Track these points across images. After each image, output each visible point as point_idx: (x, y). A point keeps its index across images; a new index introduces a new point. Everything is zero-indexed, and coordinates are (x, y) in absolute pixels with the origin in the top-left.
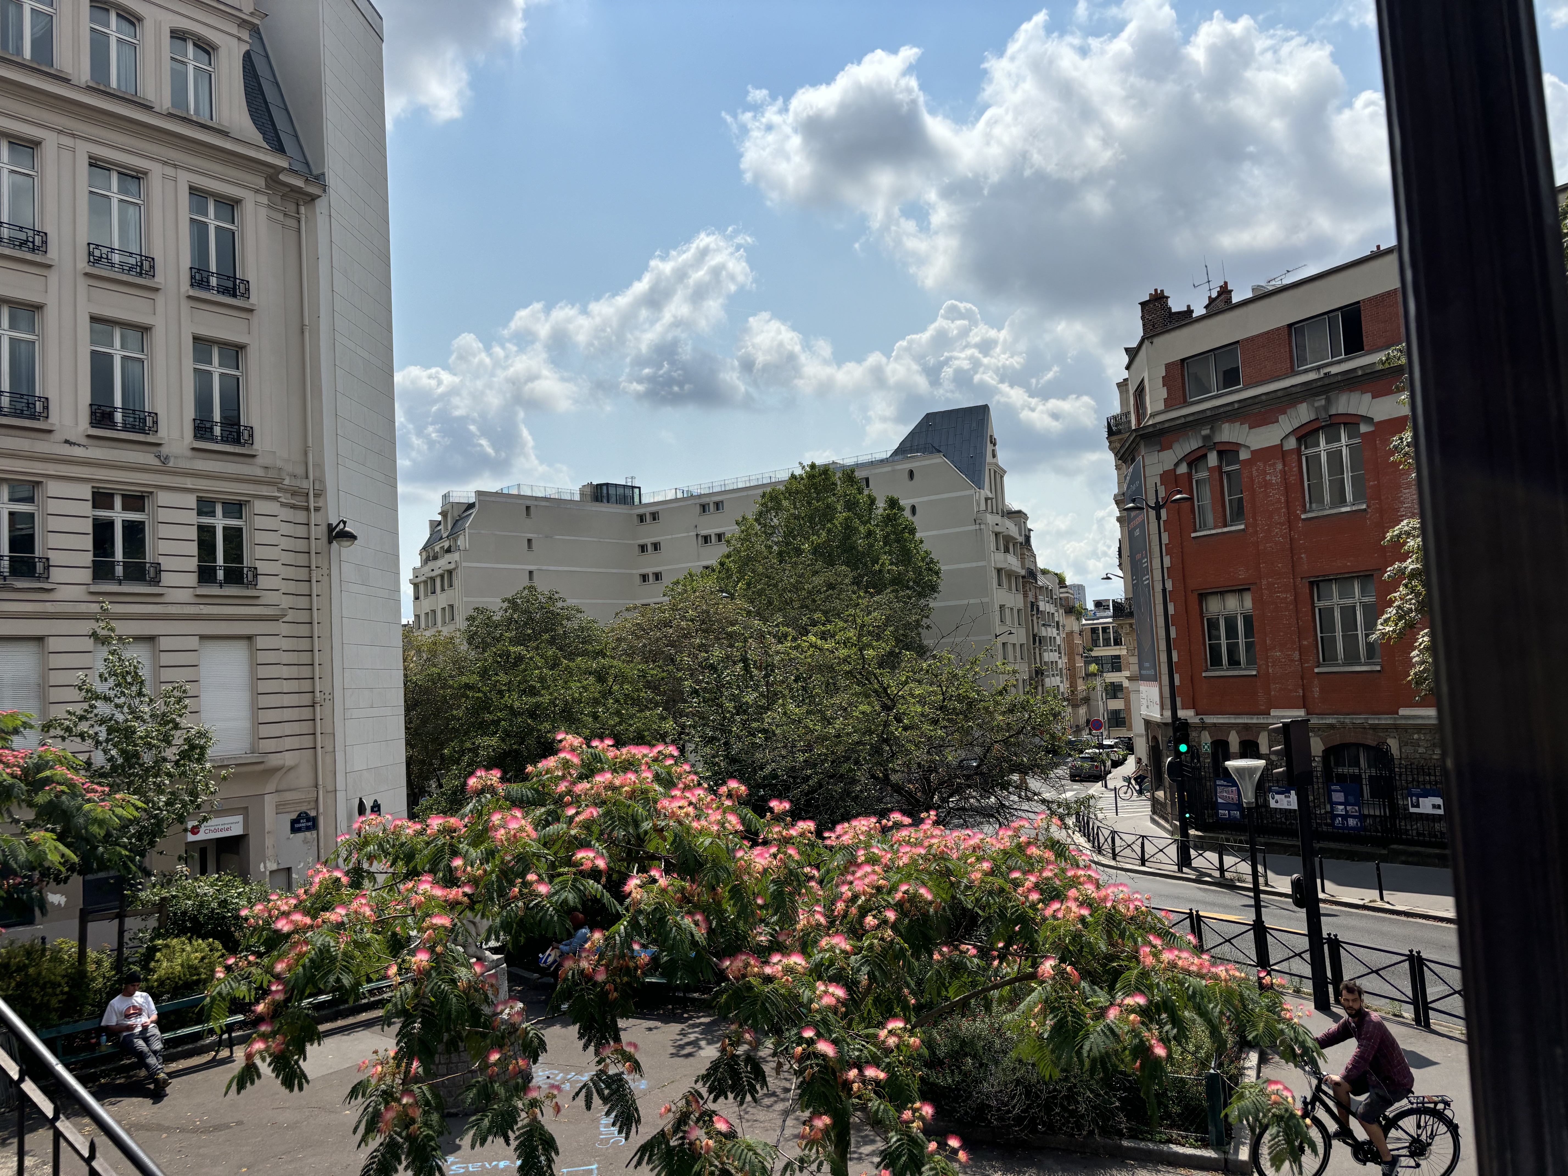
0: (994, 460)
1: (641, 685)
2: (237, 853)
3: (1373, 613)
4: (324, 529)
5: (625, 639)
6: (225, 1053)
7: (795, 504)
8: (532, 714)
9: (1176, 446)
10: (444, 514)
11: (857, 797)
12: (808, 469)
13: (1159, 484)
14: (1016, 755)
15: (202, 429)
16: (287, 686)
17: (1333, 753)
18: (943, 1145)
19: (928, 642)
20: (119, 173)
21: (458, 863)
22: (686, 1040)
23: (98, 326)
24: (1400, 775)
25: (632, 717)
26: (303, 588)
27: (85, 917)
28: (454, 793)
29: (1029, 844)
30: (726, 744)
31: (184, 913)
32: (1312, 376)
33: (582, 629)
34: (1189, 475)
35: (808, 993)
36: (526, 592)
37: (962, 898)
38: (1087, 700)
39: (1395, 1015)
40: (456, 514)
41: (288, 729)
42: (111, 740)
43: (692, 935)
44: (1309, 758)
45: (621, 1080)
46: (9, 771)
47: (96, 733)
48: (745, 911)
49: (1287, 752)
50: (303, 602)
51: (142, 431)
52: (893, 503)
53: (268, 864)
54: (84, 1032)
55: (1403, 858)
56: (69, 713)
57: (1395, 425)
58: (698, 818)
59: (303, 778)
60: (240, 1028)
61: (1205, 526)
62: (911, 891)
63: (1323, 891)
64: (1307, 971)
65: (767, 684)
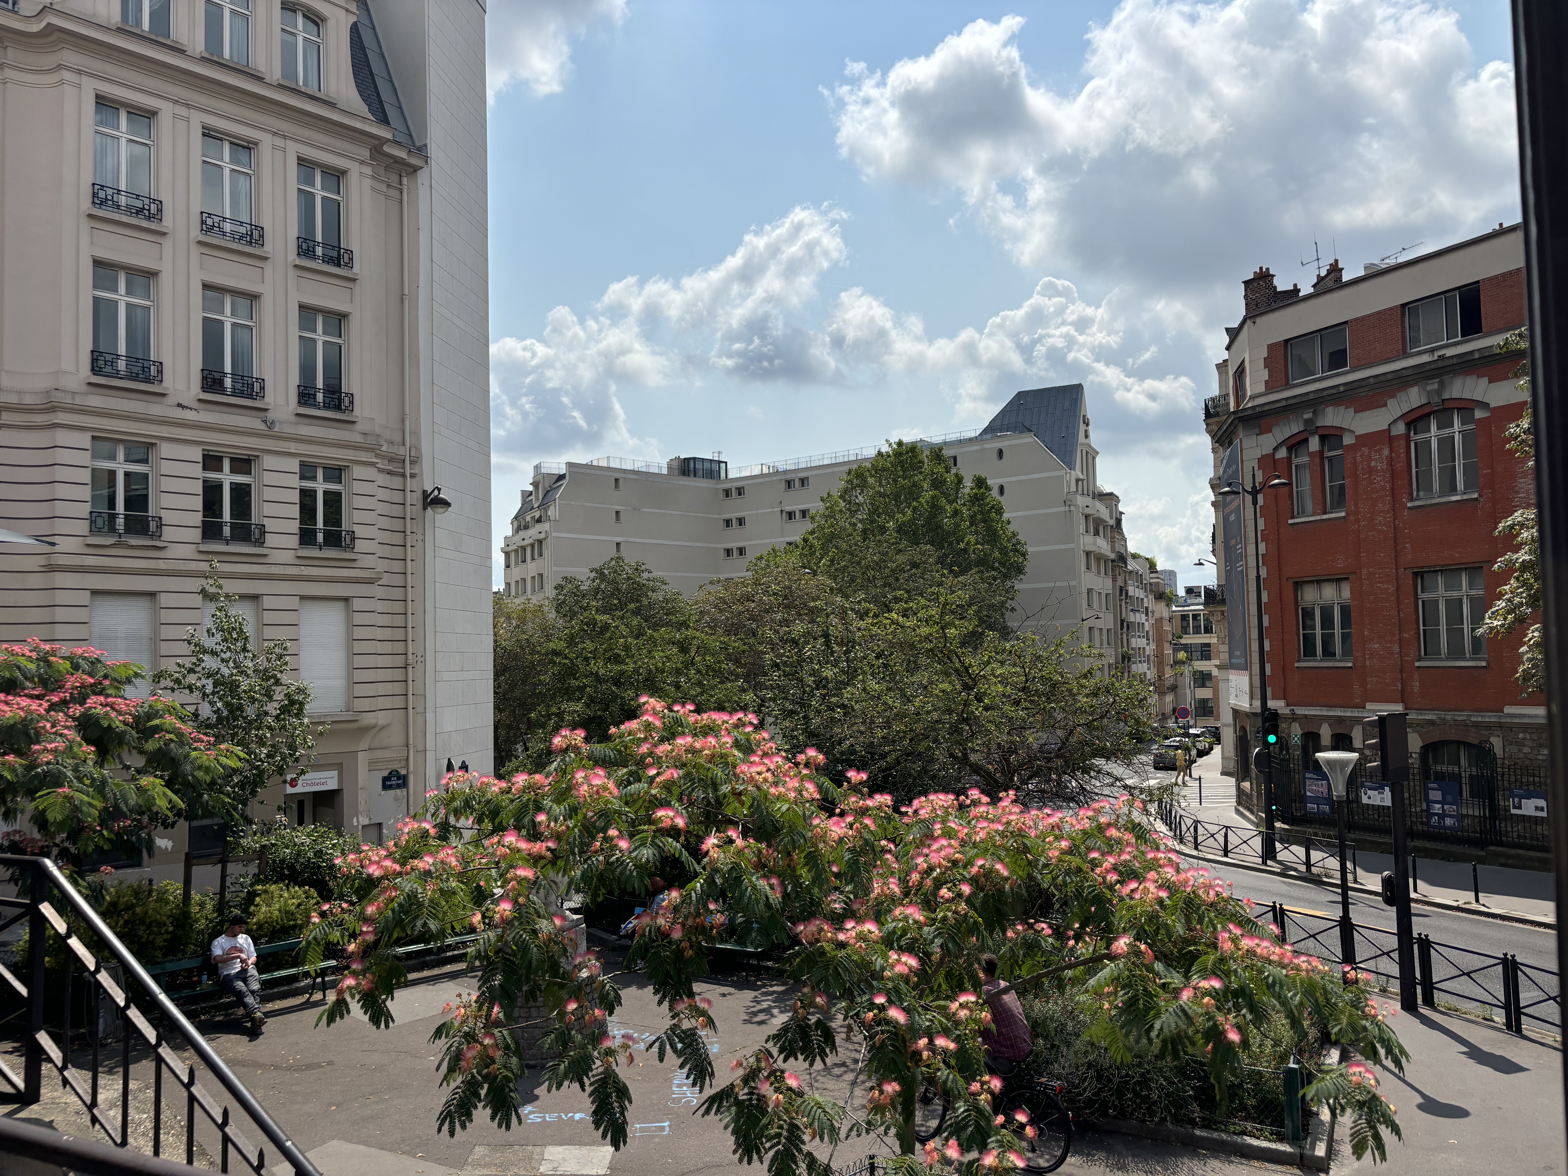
0: (1087, 441)
1: (722, 657)
2: (333, 807)
3: (1480, 607)
4: (419, 495)
5: (708, 613)
6: (318, 996)
7: (880, 482)
8: (617, 682)
9: (1276, 430)
10: (535, 484)
11: (935, 776)
12: (895, 446)
13: (1256, 468)
14: (1098, 739)
15: (306, 396)
16: (381, 648)
17: (1429, 749)
18: (1010, 1120)
19: (1012, 624)
20: (231, 143)
21: (542, 818)
22: (759, 1007)
23: (209, 293)
24: (1503, 775)
25: (713, 688)
26: (398, 552)
27: (190, 861)
28: (540, 756)
29: (1109, 825)
30: (804, 717)
31: (283, 861)
32: (1425, 358)
33: (667, 601)
34: (1289, 460)
35: (880, 961)
36: (613, 563)
37: (1039, 877)
38: (1174, 688)
39: (1485, 1019)
40: (547, 485)
41: (381, 689)
42: (218, 692)
43: (767, 898)
44: (1406, 754)
45: (695, 1034)
46: (121, 718)
47: (204, 686)
48: (819, 879)
49: (1383, 746)
50: (397, 566)
51: (250, 397)
52: (980, 482)
53: (361, 819)
54: (187, 970)
55: (1503, 860)
56: (179, 665)
57: (1513, 412)
58: (776, 784)
59: (395, 737)
60: (333, 973)
61: (1303, 512)
62: (987, 866)
63: (1415, 891)
64: (1395, 970)
65: (848, 661)
